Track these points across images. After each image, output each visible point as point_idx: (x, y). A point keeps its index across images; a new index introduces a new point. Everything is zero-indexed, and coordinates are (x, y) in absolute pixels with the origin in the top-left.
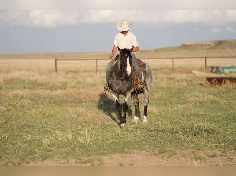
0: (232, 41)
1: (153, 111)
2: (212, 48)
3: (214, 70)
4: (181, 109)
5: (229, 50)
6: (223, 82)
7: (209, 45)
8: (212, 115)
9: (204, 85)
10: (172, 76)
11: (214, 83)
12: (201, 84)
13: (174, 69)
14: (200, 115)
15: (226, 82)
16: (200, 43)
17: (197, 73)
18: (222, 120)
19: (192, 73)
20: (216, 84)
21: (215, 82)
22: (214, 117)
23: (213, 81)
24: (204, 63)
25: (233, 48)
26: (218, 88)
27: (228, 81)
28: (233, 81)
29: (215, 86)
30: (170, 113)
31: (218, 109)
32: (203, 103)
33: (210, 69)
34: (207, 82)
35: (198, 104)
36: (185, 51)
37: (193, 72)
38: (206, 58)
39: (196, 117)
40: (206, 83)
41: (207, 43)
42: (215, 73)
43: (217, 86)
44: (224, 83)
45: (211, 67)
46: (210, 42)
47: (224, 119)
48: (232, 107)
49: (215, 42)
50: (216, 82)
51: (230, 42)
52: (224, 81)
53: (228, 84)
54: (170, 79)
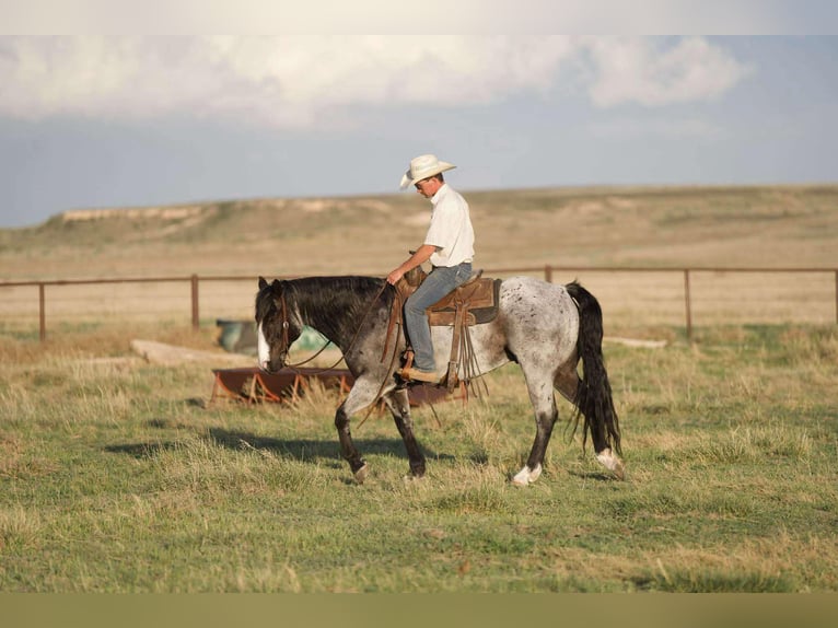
0: (280, 204)
1: (21, 530)
2: (190, 237)
3: (234, 338)
4: (145, 518)
5: (268, 245)
6: (295, 390)
7: (176, 221)
8: (293, 536)
9: (207, 404)
10: (43, 366)
11: (253, 395)
12: (192, 402)
13: (49, 337)
14: (238, 540)
15: (307, 391)
16: (132, 214)
17: (157, 351)
18: (340, 555)
19: (131, 351)
20: (263, 398)
21: (257, 392)
22: (301, 546)
23: (250, 387)
24: (187, 304)
25: (281, 237)
26: (272, 418)
27: (315, 384)
28: (338, 386)
29: (258, 408)
30: (97, 536)
31: (305, 508)
32: (233, 484)
33: (216, 332)
34: (221, 390)
35: (214, 490)
36: (64, 250)
37: (139, 345)
38: (194, 281)
39: (226, 549)
40: (215, 395)
41: (168, 214)
42: (238, 349)
43: (269, 409)
44: (301, 393)
45: (219, 323)
46: (179, 207)
47: (347, 550)
48: (362, 502)
49: (204, 209)
50: (264, 389)
51: (271, 210)
52: (299, 383)
53: (315, 401)
54: (40, 381)
